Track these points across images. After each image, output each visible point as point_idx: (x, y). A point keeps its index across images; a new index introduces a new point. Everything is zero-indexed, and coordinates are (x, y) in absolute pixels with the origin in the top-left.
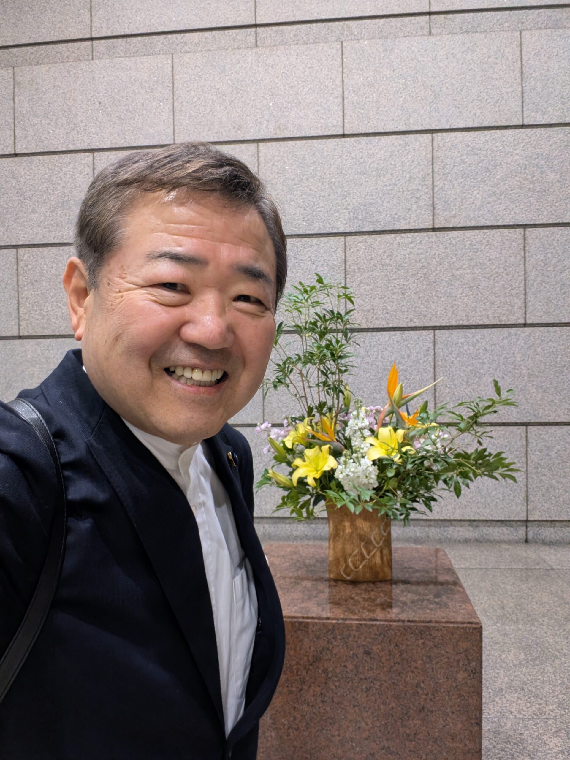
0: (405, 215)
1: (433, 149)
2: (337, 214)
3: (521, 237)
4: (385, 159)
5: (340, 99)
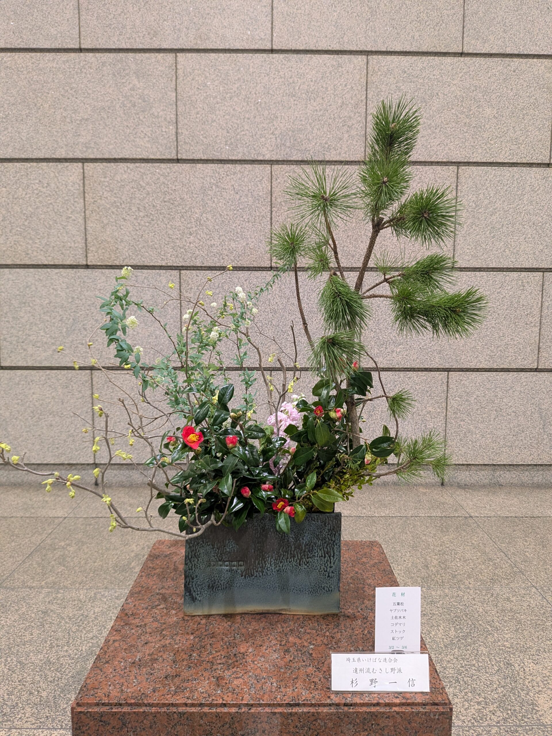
0: (336, 145)
1: (367, 73)
2: (263, 139)
3: (454, 175)
4: (315, 81)
5: (269, 9)
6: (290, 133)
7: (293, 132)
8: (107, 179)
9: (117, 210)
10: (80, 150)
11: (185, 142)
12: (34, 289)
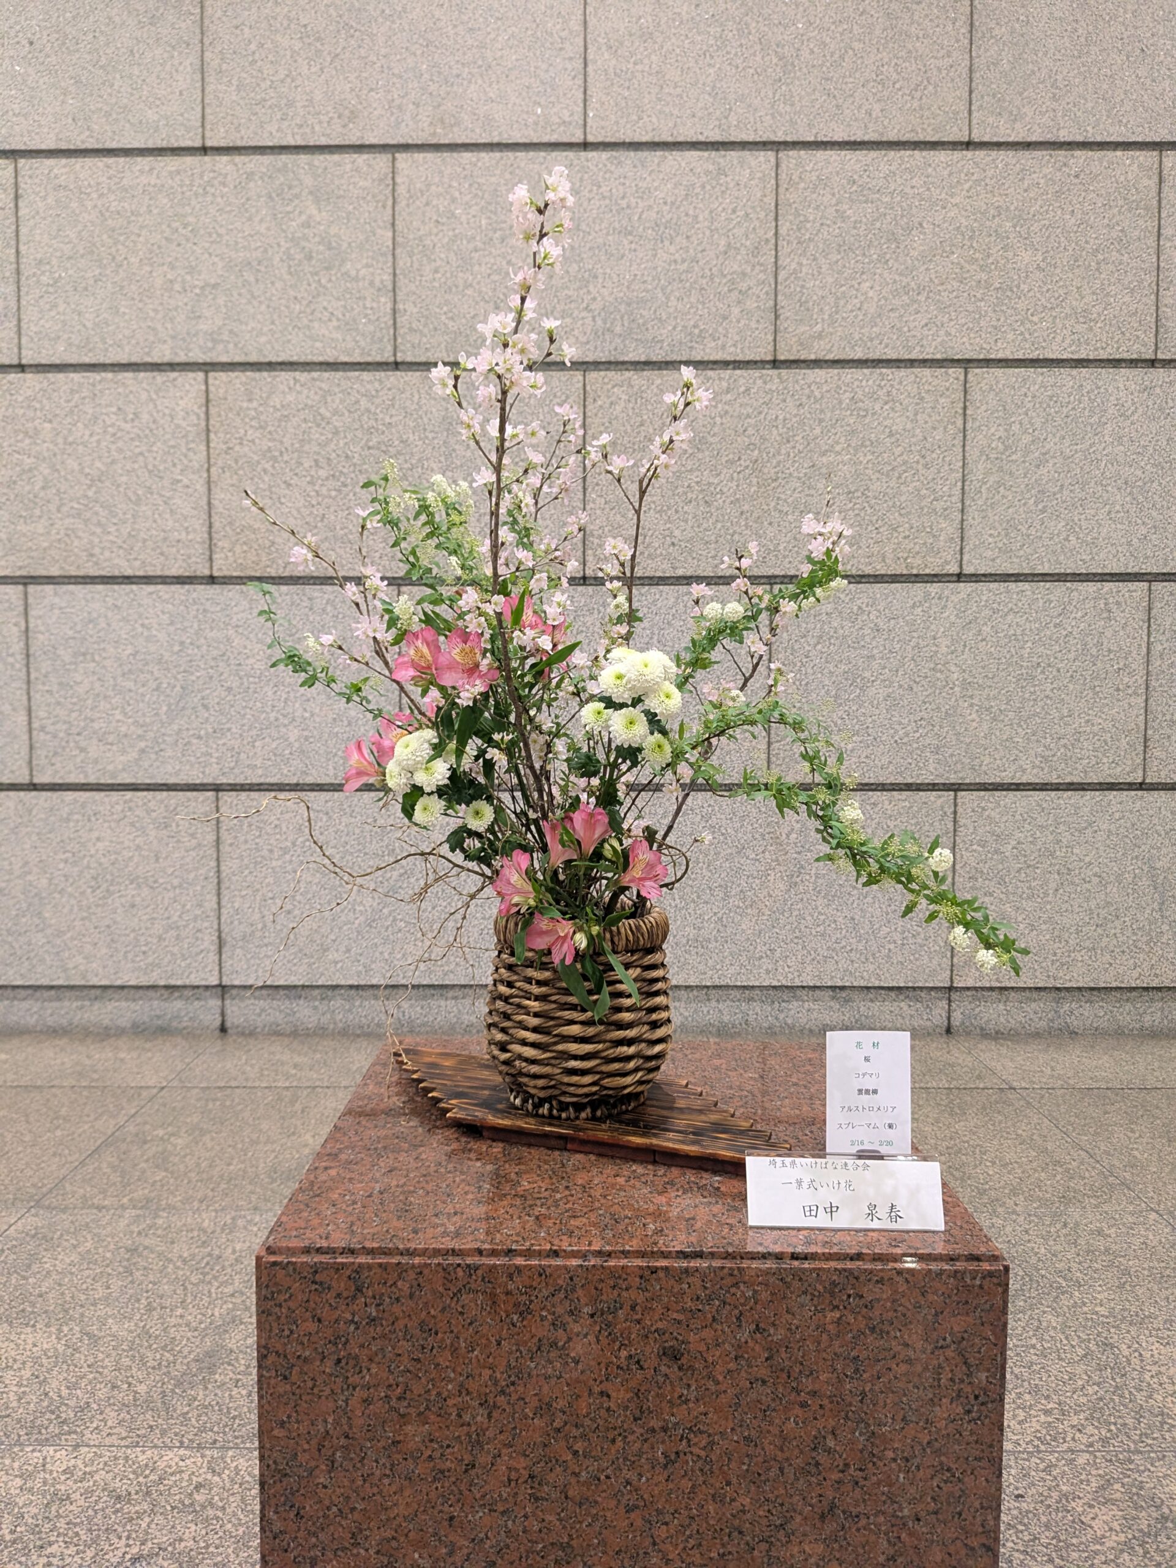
0: (716, 330)
1: (777, 186)
3: (958, 386)
4: (673, 203)
5: (578, 64)
6: (623, 308)
7: (629, 304)
8: (255, 404)
9: (273, 467)
10: (200, 347)
11: (411, 329)
12: (104, 625)
